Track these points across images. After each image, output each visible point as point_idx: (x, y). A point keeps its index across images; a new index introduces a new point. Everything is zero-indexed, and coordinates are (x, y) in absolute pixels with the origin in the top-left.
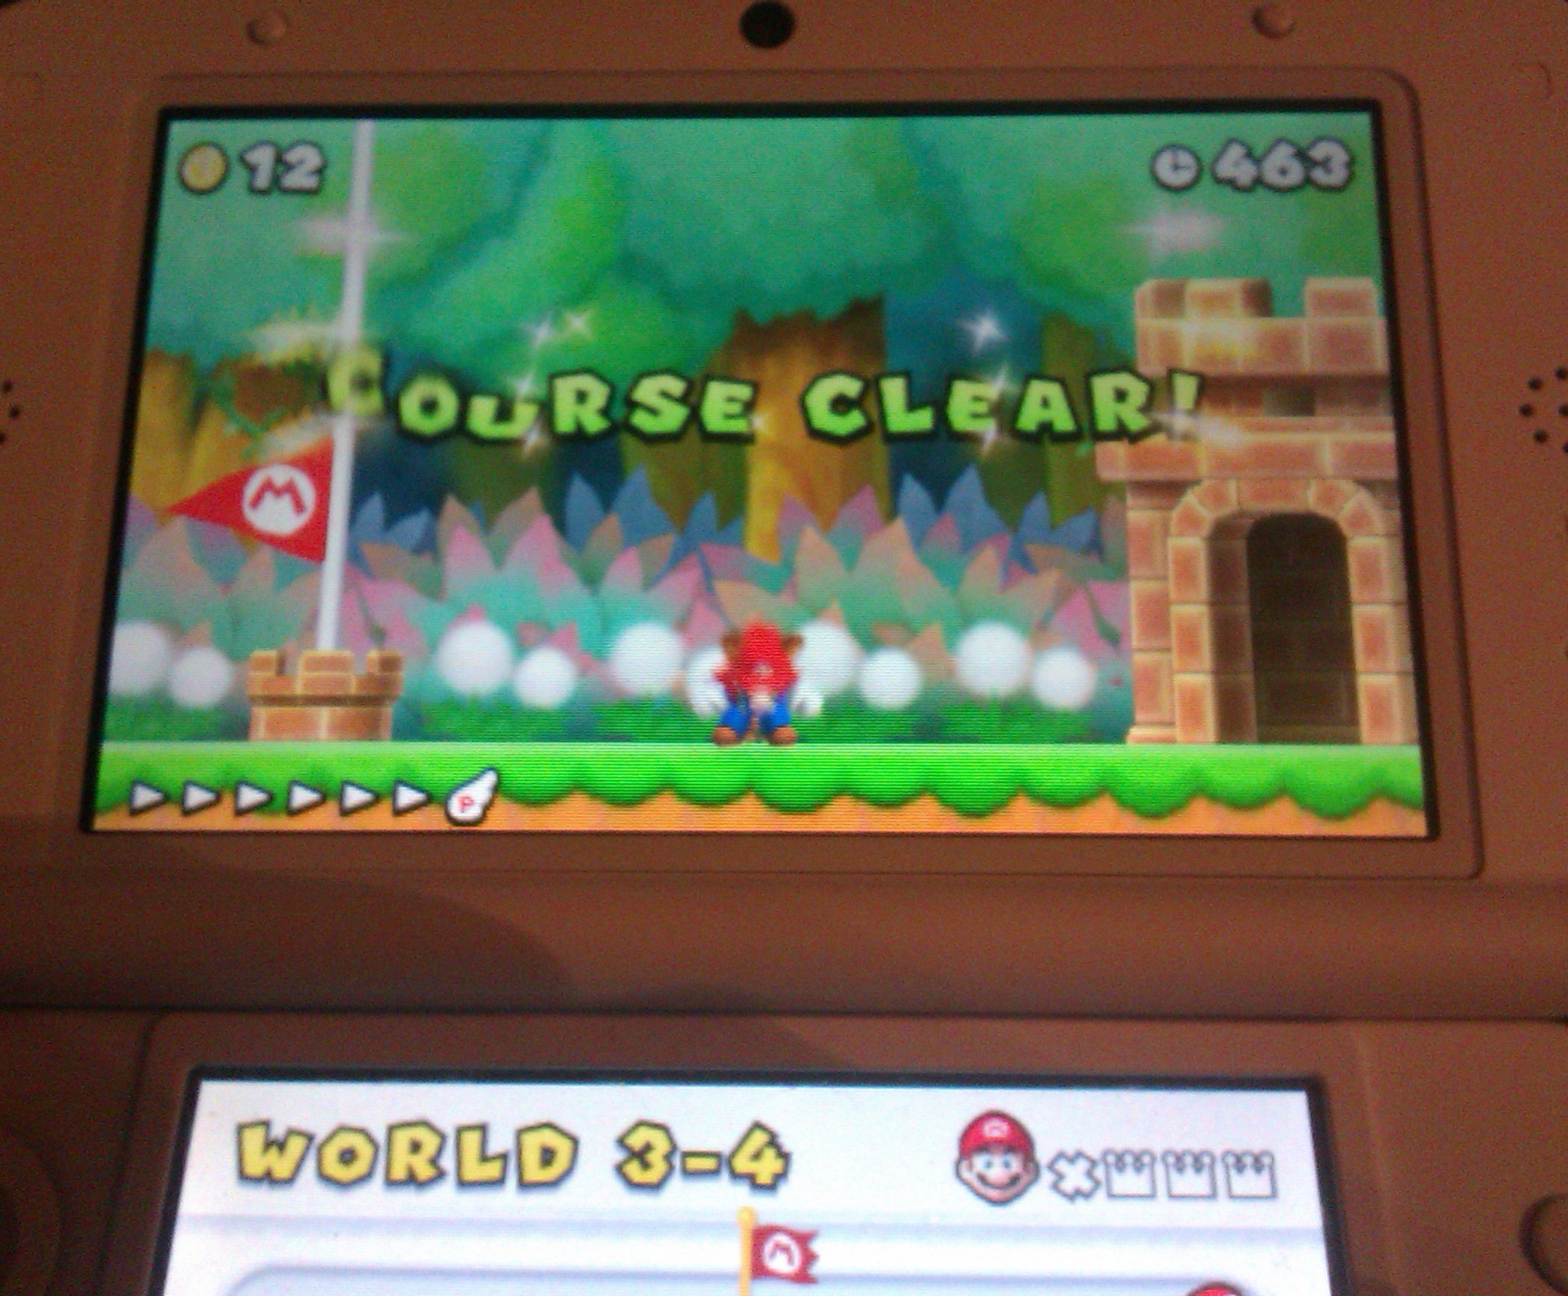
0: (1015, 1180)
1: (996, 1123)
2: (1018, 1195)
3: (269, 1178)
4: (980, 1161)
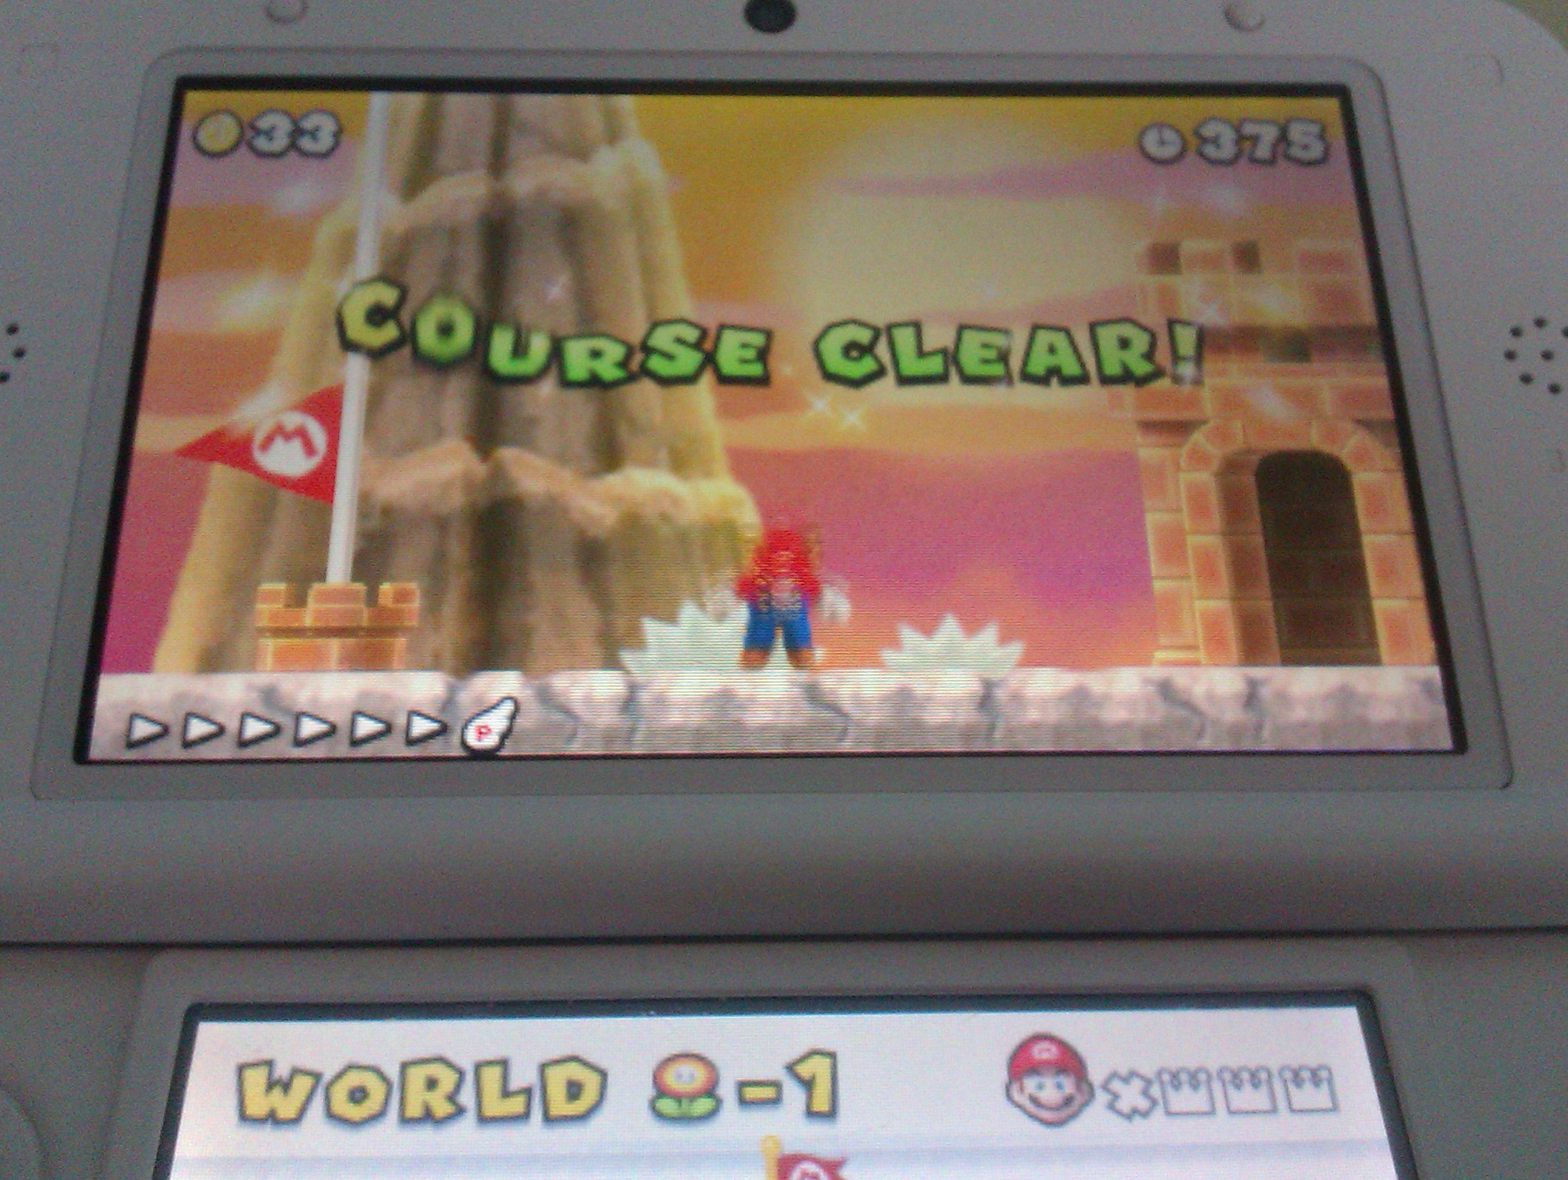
0: (1068, 1101)
1: (1045, 1045)
2: (1074, 1116)
3: (272, 1118)
4: (1031, 1083)
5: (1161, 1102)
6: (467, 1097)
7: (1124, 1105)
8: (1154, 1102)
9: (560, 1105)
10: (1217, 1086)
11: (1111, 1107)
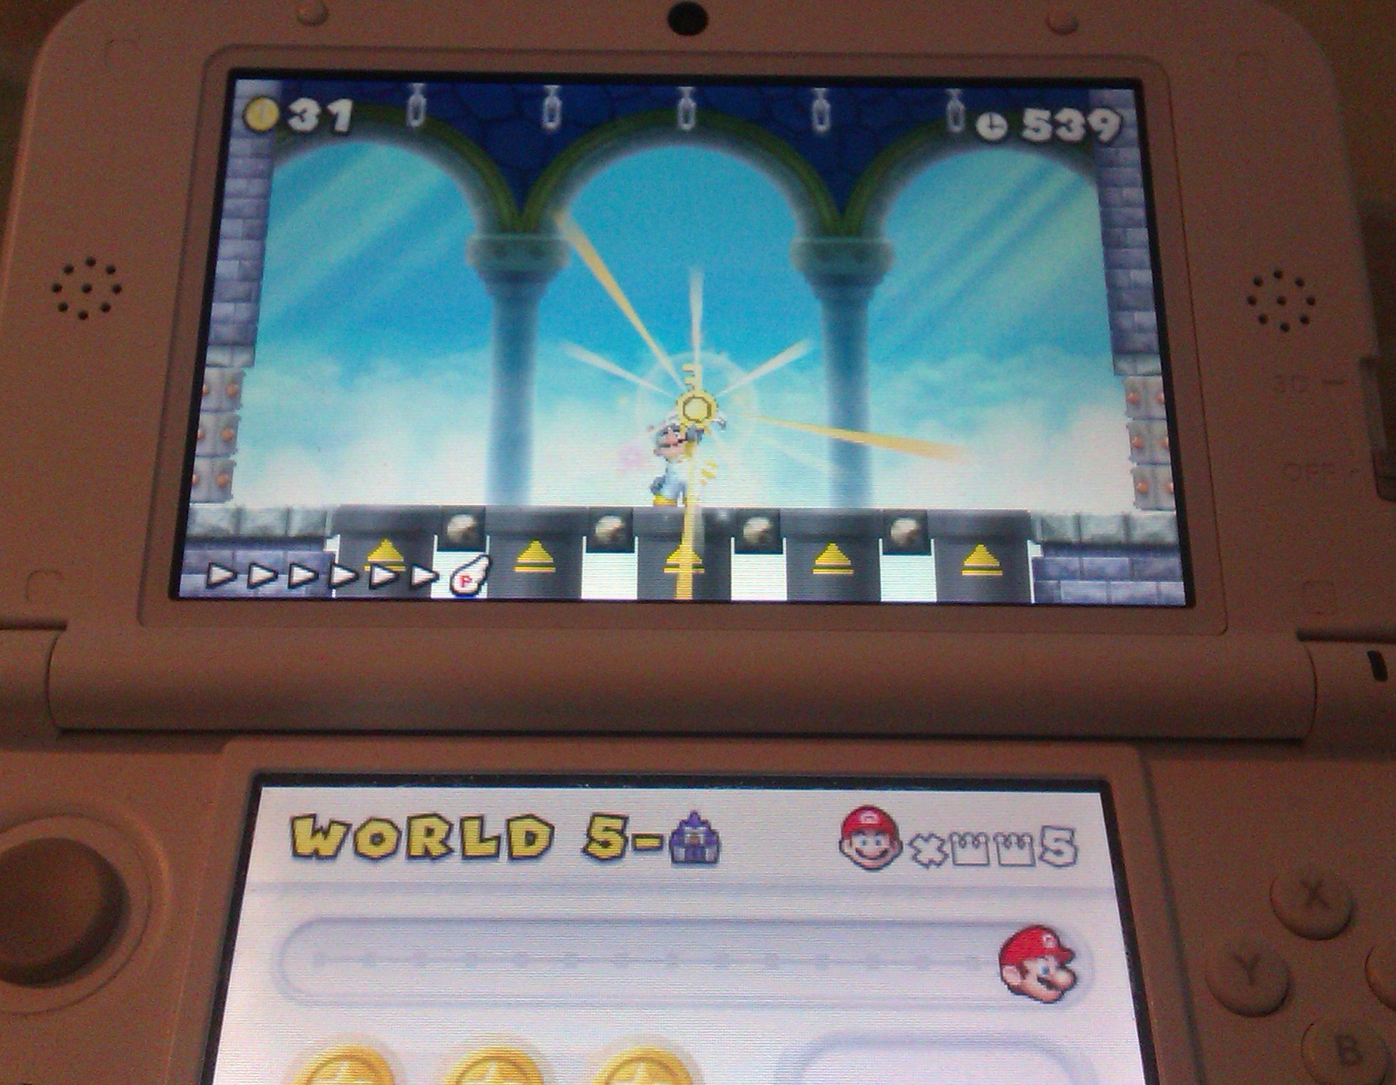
0: (884, 853)
1: (869, 814)
2: (887, 864)
3: (316, 855)
4: (857, 841)
5: (951, 855)
6: (455, 842)
7: (923, 857)
8: (946, 856)
9: (520, 849)
10: (992, 846)
11: (915, 858)
